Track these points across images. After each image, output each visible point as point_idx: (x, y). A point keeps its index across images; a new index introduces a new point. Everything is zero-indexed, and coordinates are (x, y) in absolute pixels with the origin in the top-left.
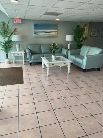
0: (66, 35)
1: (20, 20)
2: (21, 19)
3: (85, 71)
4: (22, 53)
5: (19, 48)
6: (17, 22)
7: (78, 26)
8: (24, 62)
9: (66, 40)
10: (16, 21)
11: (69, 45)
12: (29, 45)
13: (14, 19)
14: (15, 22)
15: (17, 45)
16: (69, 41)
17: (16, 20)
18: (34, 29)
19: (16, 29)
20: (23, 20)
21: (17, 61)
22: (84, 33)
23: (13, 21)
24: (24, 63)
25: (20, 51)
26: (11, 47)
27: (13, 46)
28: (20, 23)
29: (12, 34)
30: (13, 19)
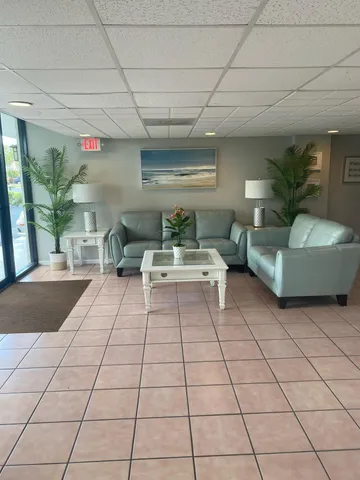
0: (247, 182)
1: (99, 141)
2: (103, 140)
3: (284, 303)
4: (97, 239)
5: (94, 222)
6: (90, 147)
7: (291, 150)
8: (102, 266)
9: (247, 196)
10: (88, 146)
11: (257, 212)
12: (125, 213)
13: (82, 141)
14: (83, 149)
15: (86, 215)
16: (255, 199)
17: (88, 142)
18: (143, 165)
19: (84, 168)
20: (108, 143)
21: (89, 261)
22: (312, 172)
23: (79, 145)
24: (102, 271)
25: (96, 231)
26: (68, 219)
27: (76, 218)
28: (99, 149)
29: (72, 182)
30: (78, 141)
